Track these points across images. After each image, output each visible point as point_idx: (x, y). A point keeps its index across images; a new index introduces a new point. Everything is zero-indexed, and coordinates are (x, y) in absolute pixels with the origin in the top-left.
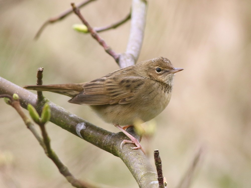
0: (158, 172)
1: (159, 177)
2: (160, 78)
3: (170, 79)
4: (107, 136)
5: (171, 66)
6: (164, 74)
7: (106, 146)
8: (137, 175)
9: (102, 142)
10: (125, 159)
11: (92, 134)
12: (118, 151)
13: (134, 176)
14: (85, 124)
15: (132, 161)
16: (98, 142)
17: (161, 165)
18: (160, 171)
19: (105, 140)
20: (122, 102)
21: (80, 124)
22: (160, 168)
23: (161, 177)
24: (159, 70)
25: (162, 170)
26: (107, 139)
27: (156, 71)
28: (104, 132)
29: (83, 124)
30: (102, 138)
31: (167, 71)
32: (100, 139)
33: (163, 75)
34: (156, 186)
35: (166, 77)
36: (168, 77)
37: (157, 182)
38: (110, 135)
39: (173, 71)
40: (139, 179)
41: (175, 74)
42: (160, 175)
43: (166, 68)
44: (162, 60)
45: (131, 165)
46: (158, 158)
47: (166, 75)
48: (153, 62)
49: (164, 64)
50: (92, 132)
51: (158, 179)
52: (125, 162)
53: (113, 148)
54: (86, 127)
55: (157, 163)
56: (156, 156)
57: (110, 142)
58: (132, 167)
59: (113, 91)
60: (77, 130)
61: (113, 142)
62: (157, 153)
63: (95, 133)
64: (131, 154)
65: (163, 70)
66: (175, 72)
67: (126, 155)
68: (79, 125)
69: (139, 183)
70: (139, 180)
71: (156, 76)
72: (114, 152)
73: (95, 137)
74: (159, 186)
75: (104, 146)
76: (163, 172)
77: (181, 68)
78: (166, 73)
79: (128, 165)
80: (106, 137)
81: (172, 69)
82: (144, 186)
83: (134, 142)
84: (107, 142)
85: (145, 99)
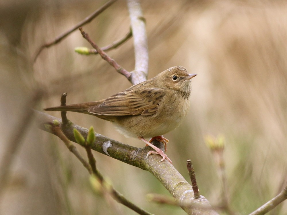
0: (192, 181)
1: (193, 186)
2: (177, 85)
3: (186, 86)
4: (134, 151)
5: (186, 73)
6: (181, 81)
7: (133, 161)
8: (169, 186)
9: (129, 158)
10: (154, 172)
11: (119, 151)
12: (147, 165)
13: (166, 188)
14: (111, 142)
15: (162, 173)
16: (125, 158)
17: (194, 175)
18: (194, 180)
19: (133, 156)
20: (144, 113)
21: (107, 143)
22: (194, 177)
23: (195, 186)
24: (175, 78)
25: (195, 179)
26: (134, 155)
27: (172, 79)
28: (131, 148)
29: (109, 142)
30: (129, 154)
31: (183, 78)
32: (127, 155)
33: (179, 82)
34: (191, 194)
35: (182, 84)
36: (184, 84)
37: (192, 191)
38: (136, 150)
39: (188, 77)
40: (172, 189)
41: (190, 80)
42: (195, 183)
43: (181, 75)
44: (178, 69)
45: (162, 176)
46: (191, 168)
47: (182, 82)
48: (169, 71)
49: (179, 71)
50: (119, 149)
51: (193, 188)
52: (155, 174)
53: (140, 162)
54: (113, 145)
55: (190, 173)
56: (189, 166)
57: (137, 157)
58: (163, 179)
59: (135, 103)
60: (104, 148)
61: (140, 157)
62: (190, 163)
63: (121, 150)
64: (160, 166)
65: (179, 77)
66: (190, 79)
67: (155, 168)
68: (105, 143)
69: (173, 193)
70: (172, 191)
71: (173, 84)
72: (143, 167)
73: (122, 154)
74: (195, 195)
75: (132, 161)
76: (197, 181)
77: (195, 74)
78: (182, 80)
79: (159, 177)
80: (133, 153)
81: (187, 75)
82: (179, 196)
83: (159, 153)
84: (134, 157)
85: (170, 108)
